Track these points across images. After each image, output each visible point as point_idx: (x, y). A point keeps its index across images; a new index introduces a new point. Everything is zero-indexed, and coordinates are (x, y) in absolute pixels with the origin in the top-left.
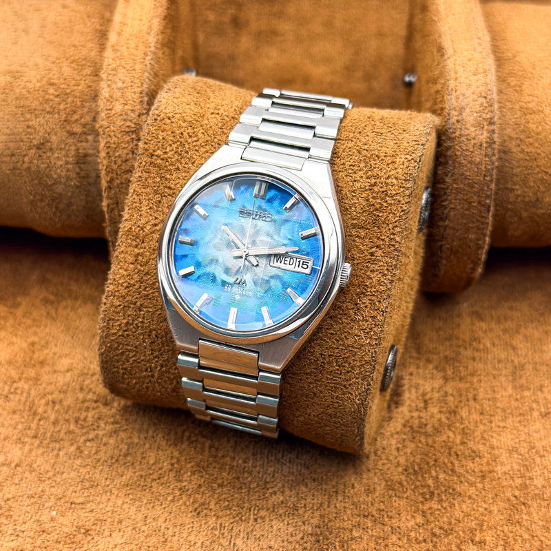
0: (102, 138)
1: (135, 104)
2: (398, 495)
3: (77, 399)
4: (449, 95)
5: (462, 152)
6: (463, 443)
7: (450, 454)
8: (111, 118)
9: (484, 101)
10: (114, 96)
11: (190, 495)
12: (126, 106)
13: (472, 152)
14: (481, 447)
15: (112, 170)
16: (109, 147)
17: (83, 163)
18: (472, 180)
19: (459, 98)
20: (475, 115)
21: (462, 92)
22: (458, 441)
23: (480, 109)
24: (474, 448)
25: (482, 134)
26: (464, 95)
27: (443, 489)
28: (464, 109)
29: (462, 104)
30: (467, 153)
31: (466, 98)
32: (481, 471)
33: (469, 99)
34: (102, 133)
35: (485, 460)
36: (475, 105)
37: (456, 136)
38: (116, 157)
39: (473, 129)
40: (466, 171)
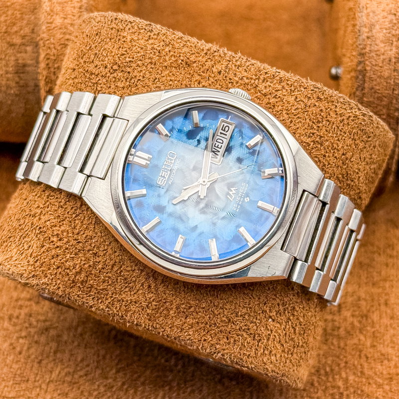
0: (43, 50)
1: (75, 18)
2: (309, 395)
3: (12, 298)
4: (360, 12)
5: (371, 67)
6: (373, 346)
7: (360, 356)
8: (51, 31)
9: (393, 17)
10: (55, 10)
11: (114, 392)
12: (66, 20)
13: (381, 67)
14: (390, 350)
15: (51, 81)
16: (48, 59)
17: (23, 73)
18: (381, 93)
19: (369, 15)
20: (385, 31)
21: (373, 9)
22: (368, 344)
23: (389, 25)
24: (383, 352)
25: (391, 50)
26: (374, 12)
27: (352, 390)
28: (374, 26)
29: (373, 21)
30: (377, 68)
31: (376, 16)
32: (389, 374)
33: (379, 17)
34: (42, 45)
35: (393, 363)
36: (385, 22)
37: (366, 52)
38: (55, 69)
39: (383, 45)
40: (375, 85)
